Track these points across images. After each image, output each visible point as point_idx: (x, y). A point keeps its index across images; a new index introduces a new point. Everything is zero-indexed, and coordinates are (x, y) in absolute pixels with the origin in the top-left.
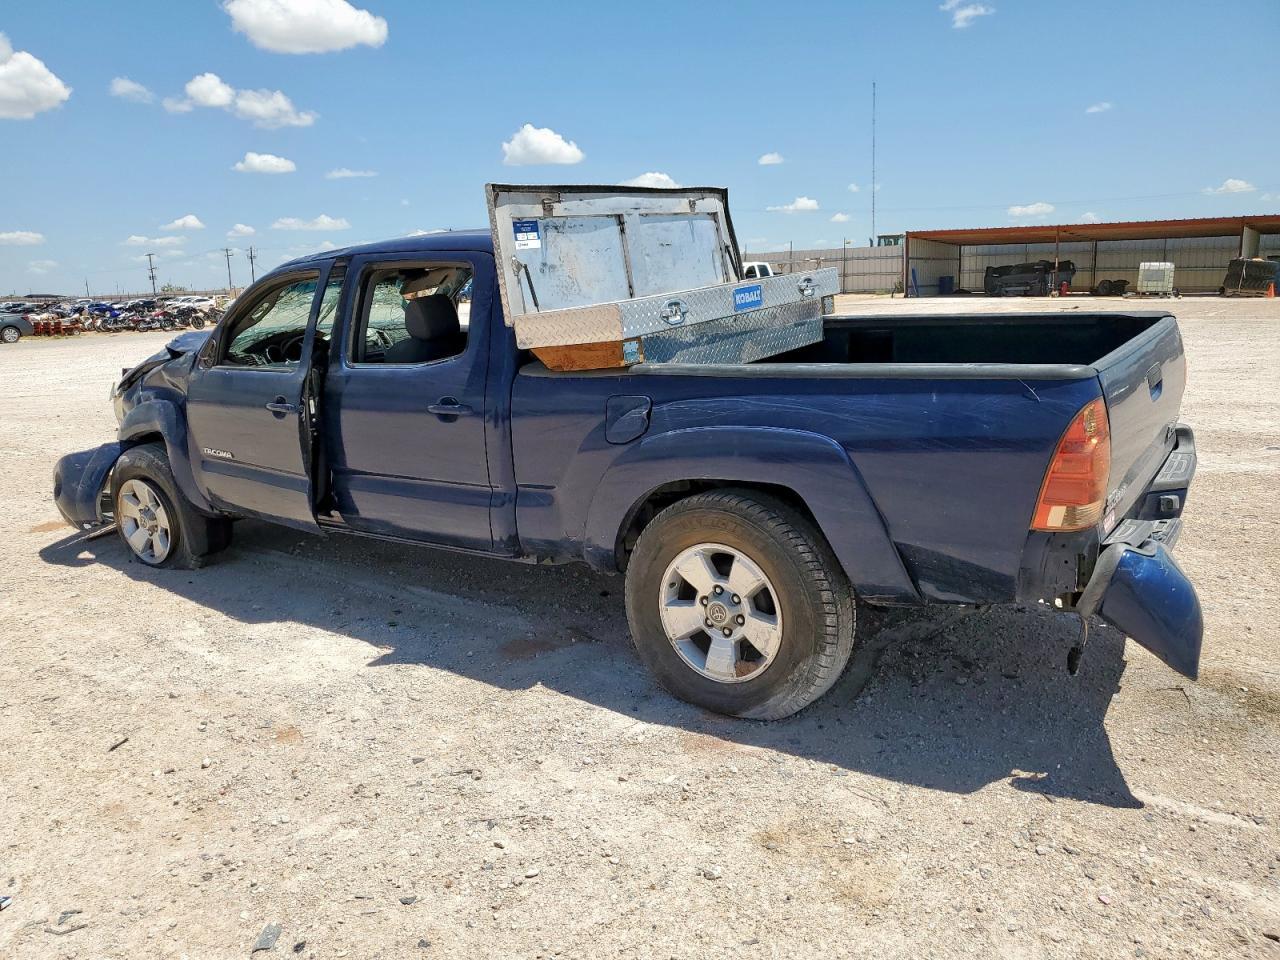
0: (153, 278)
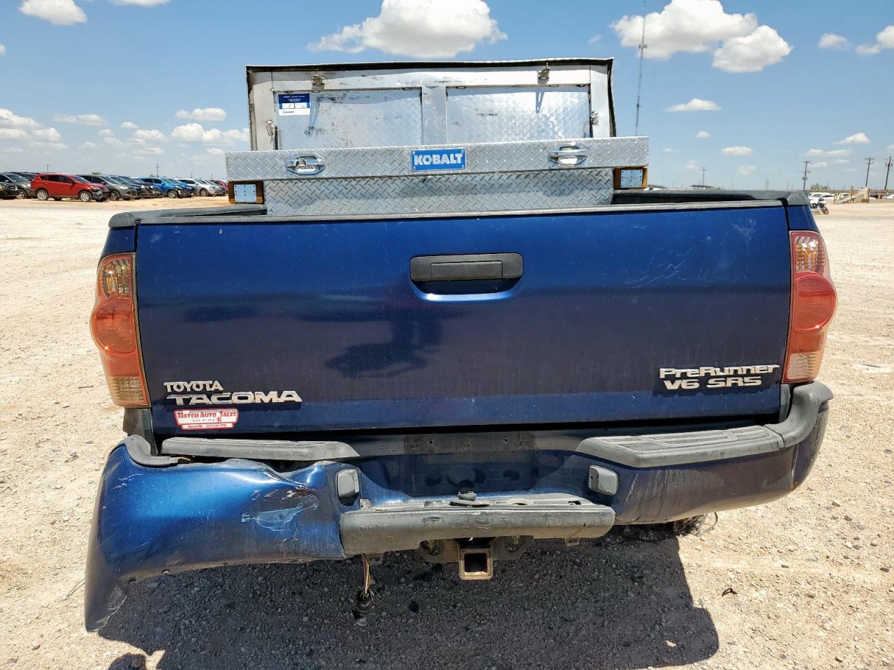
0: (805, 179)
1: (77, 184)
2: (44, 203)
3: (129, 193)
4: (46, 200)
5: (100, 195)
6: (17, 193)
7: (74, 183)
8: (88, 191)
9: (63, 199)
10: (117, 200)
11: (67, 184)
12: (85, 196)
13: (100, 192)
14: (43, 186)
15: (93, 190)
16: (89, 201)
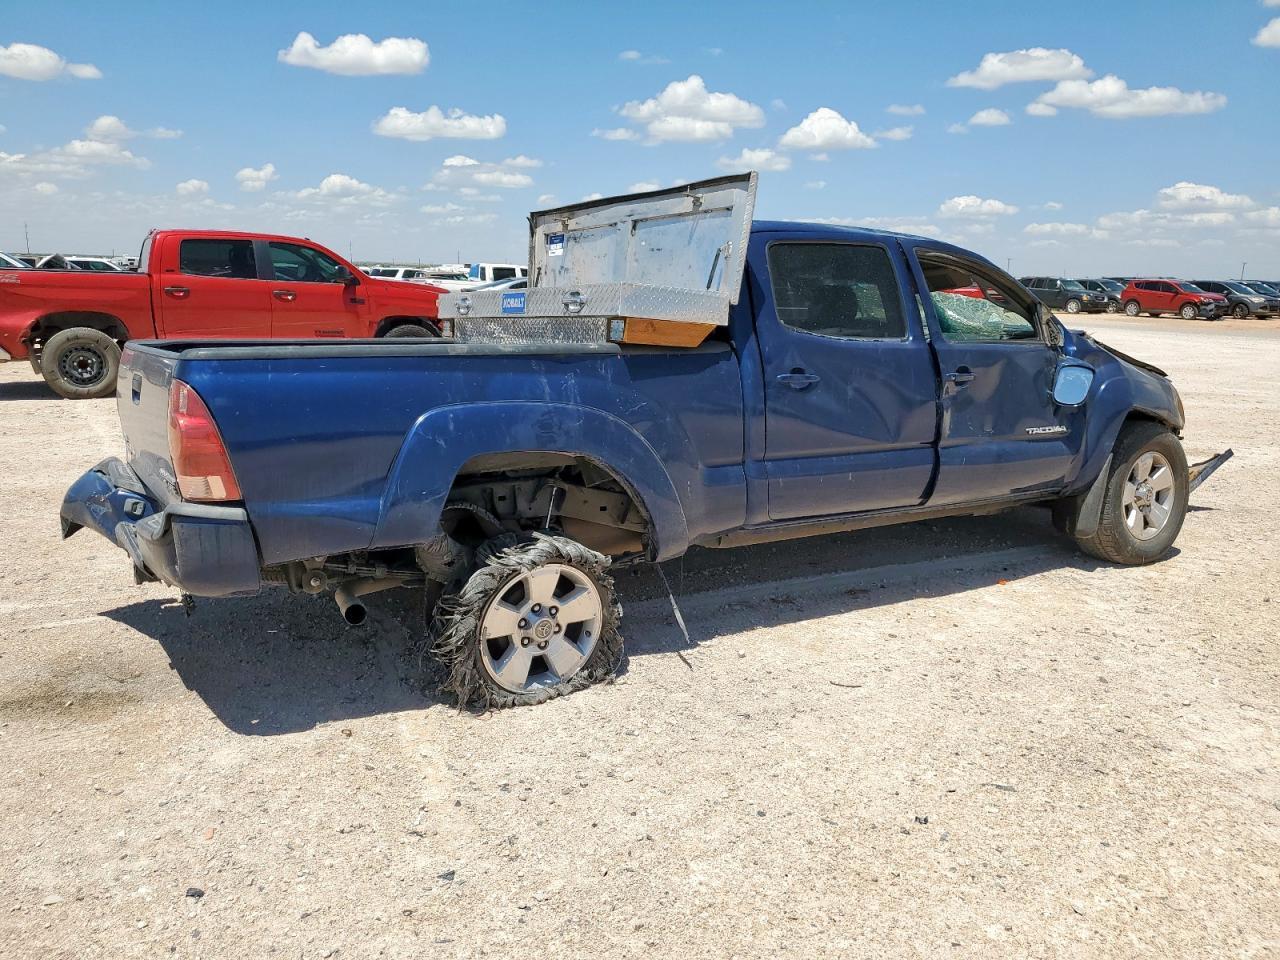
1: (1182, 294)
2: (1135, 321)
3: (1264, 308)
4: (1137, 315)
5: (1211, 311)
6: (1107, 305)
7: (1177, 293)
8: (1195, 304)
9: (1162, 315)
10: (1243, 317)
11: (1166, 293)
12: (1188, 311)
13: (1212, 306)
14: (1135, 296)
15: (1203, 304)
16: (1193, 318)
